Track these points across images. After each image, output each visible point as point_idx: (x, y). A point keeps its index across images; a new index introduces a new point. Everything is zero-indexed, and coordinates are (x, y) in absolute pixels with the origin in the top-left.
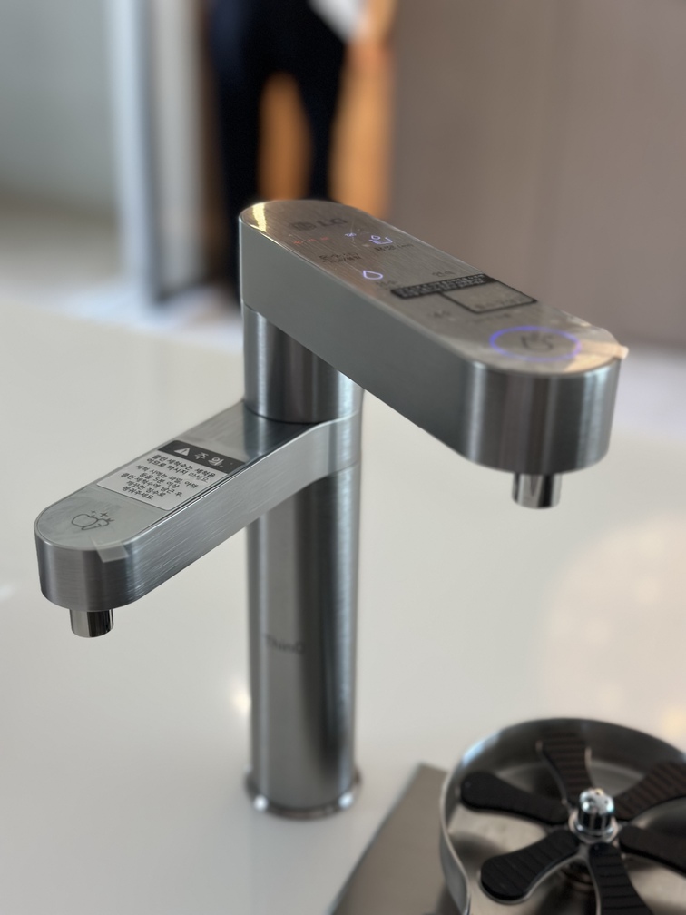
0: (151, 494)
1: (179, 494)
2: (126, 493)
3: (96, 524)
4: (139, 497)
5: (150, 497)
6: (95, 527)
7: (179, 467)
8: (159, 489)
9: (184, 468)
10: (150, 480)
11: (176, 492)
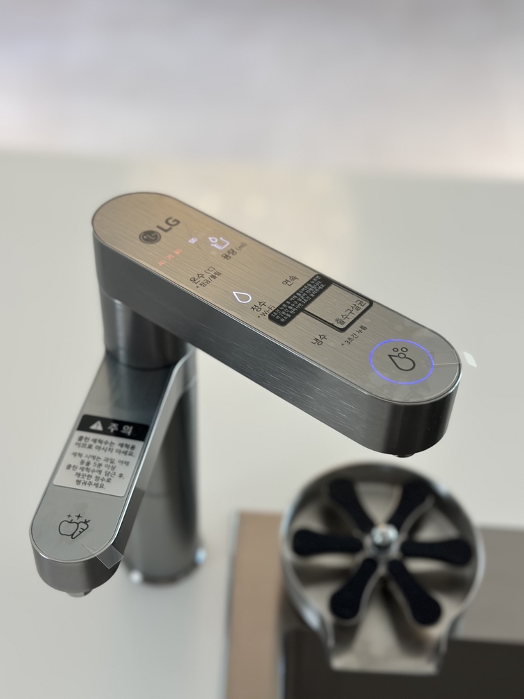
0: (100, 482)
1: (121, 476)
2: (81, 487)
3: (79, 530)
5: (102, 487)
6: (81, 532)
7: (103, 445)
8: (103, 475)
9: (108, 446)
10: (91, 467)
11: (118, 474)
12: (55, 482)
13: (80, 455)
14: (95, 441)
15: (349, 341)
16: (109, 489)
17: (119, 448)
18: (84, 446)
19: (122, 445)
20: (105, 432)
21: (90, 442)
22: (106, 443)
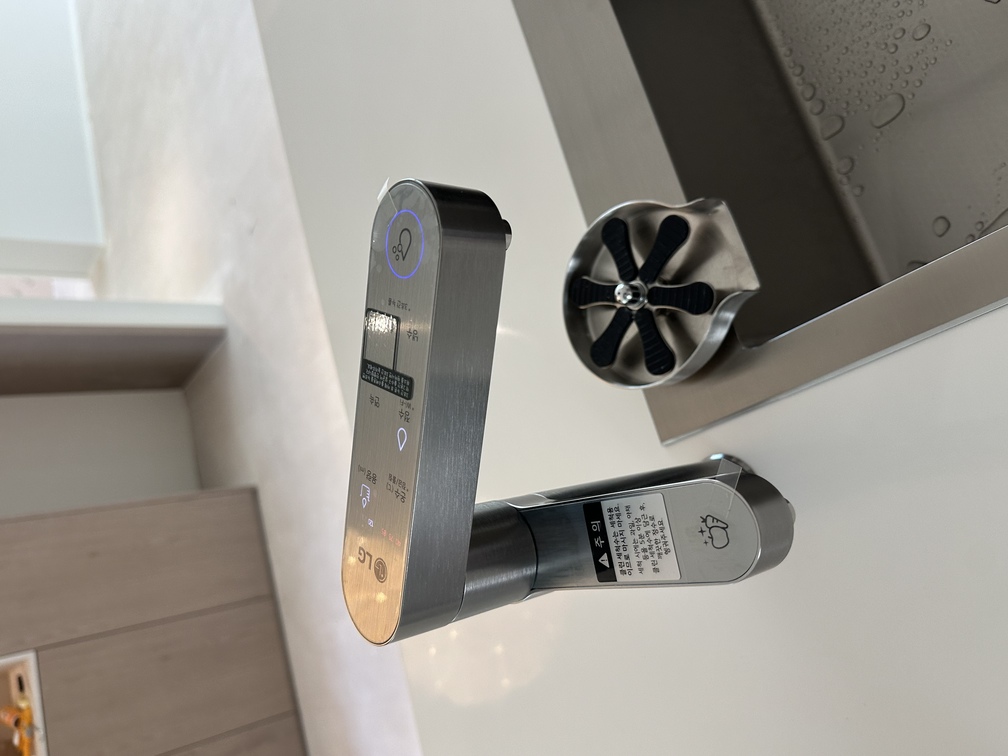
0: (657, 527)
1: (642, 508)
2: (671, 546)
3: (715, 524)
4: (667, 532)
5: (661, 523)
6: (718, 520)
7: (621, 544)
8: (650, 528)
9: (619, 538)
10: (646, 546)
11: (642, 512)
12: (677, 577)
13: (639, 564)
14: (619, 555)
15: (404, 306)
16: (660, 514)
17: (616, 525)
18: (629, 564)
19: (613, 524)
20: (606, 549)
21: (623, 559)
22: (616, 542)
